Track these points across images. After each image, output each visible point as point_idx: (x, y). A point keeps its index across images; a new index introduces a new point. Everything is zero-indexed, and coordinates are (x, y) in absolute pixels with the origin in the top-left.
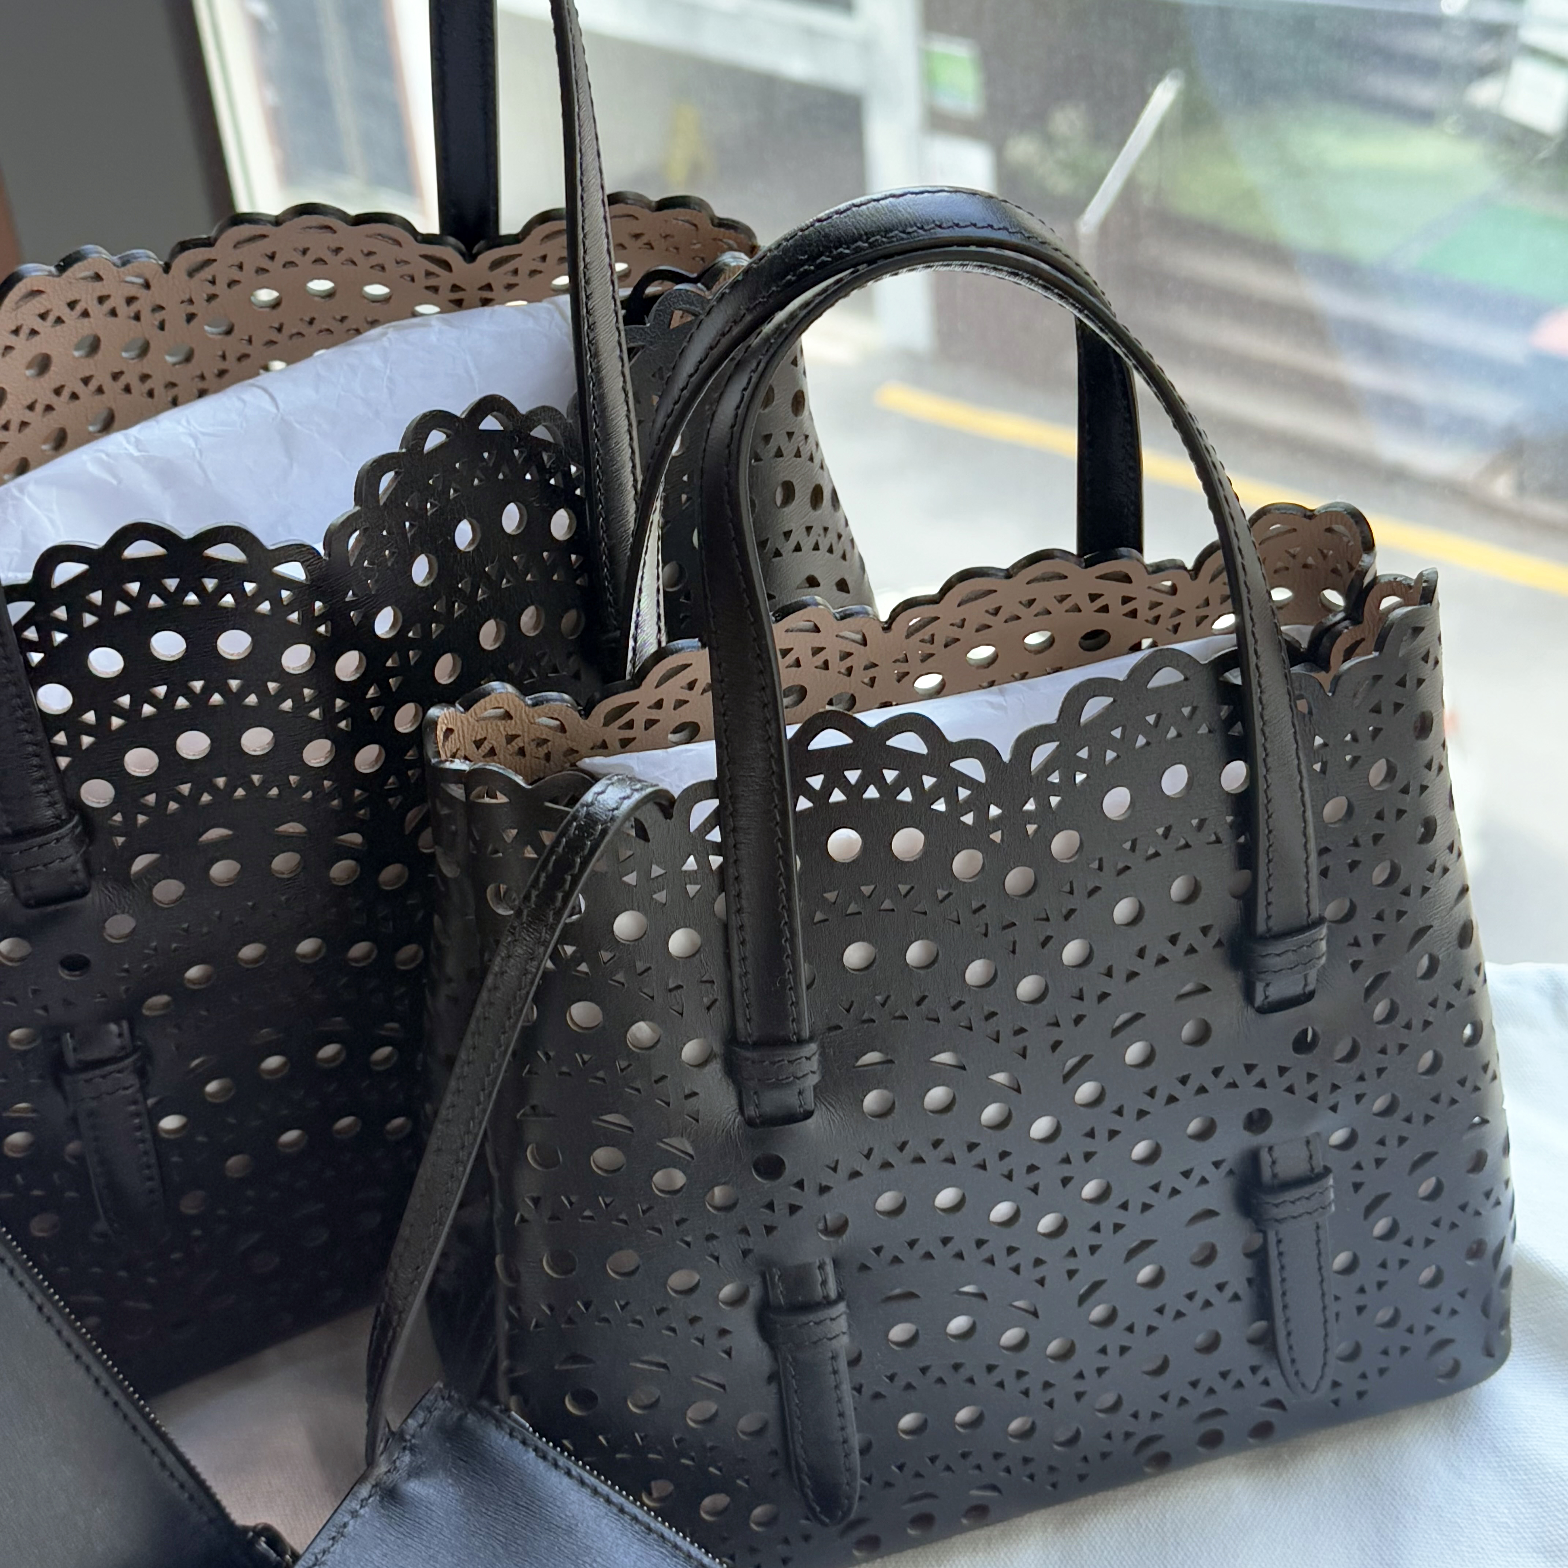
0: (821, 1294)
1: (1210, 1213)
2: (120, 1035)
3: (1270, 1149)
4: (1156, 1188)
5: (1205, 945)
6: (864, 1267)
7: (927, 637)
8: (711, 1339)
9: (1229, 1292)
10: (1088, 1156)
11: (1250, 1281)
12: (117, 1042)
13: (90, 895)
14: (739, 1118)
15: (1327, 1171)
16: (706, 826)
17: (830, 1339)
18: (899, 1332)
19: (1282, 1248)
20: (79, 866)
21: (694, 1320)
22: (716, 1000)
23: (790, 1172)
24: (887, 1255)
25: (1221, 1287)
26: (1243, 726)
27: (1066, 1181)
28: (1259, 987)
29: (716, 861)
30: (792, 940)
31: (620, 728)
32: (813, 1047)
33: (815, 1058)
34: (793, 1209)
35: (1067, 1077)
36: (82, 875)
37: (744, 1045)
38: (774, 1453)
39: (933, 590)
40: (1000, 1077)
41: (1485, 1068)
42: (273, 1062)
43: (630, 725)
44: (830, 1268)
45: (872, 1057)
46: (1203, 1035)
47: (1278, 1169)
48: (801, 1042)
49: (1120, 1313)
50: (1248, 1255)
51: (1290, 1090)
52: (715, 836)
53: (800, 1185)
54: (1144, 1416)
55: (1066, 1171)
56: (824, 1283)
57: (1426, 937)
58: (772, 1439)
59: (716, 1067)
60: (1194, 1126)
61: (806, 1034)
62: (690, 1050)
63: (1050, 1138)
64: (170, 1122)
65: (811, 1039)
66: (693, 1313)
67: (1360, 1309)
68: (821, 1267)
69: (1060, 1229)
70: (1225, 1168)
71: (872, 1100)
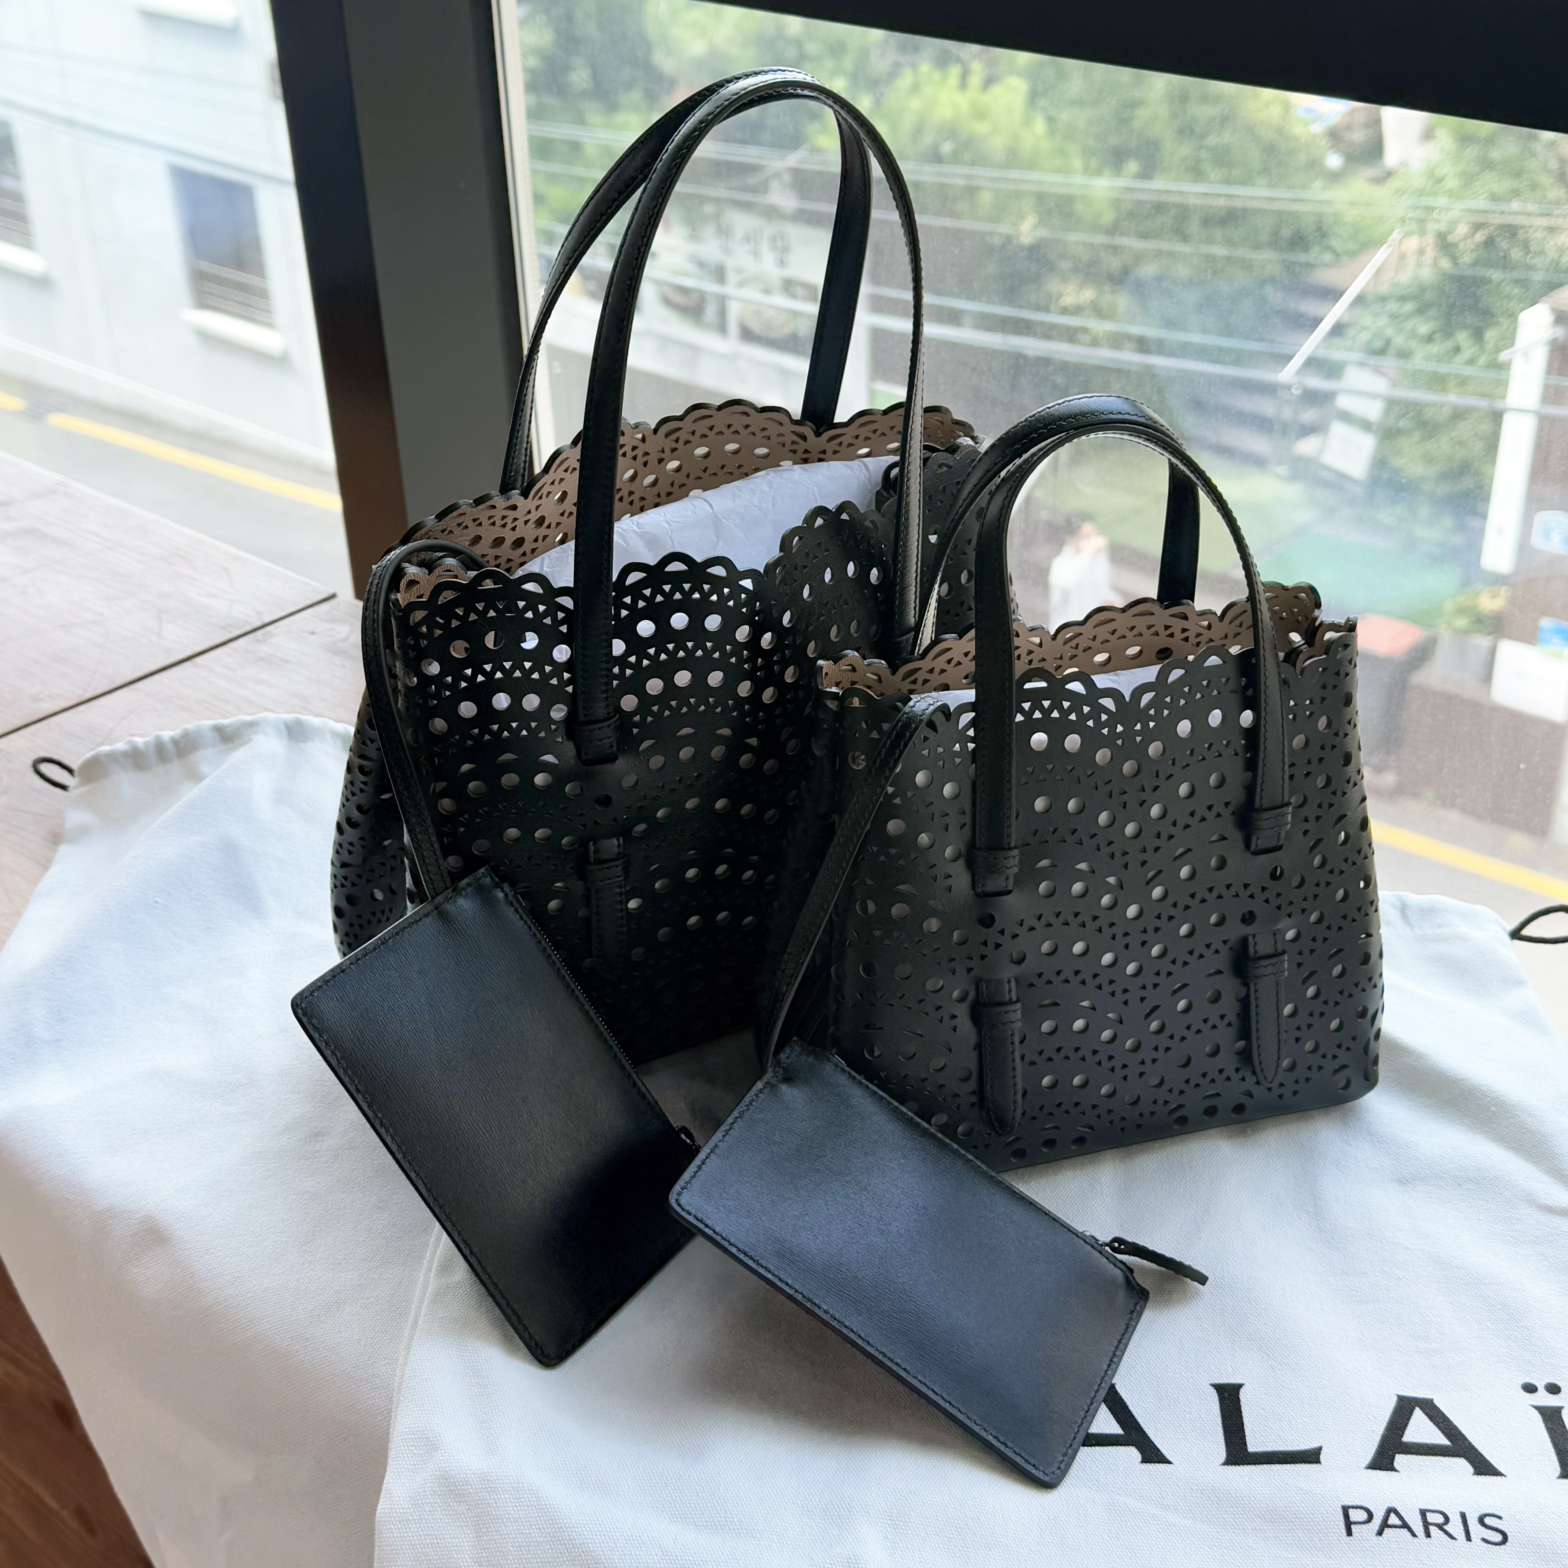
0: (1008, 998)
1: (1219, 972)
2: (619, 846)
3: (1254, 936)
4: (1191, 953)
5: (1226, 813)
6: (1032, 985)
7: (1074, 646)
8: (946, 1019)
9: (1226, 1021)
10: (1157, 930)
11: (1238, 1015)
12: (617, 850)
13: (617, 762)
14: (972, 892)
15: (1284, 952)
16: (967, 727)
17: (1012, 1022)
18: (1046, 1026)
19: (1258, 995)
20: (614, 744)
21: (938, 1008)
22: (965, 824)
23: (998, 926)
24: (1044, 978)
25: (1222, 1017)
26: (1254, 691)
27: (1144, 943)
28: (1254, 839)
29: (971, 746)
30: (1009, 790)
31: (910, 683)
32: (1016, 852)
33: (1017, 858)
34: (998, 946)
35: (1148, 883)
36: (615, 749)
37: (980, 849)
38: (973, 1093)
39: (1081, 618)
40: (1111, 880)
41: (1372, 903)
42: (691, 873)
43: (914, 682)
44: (1013, 983)
45: (1044, 863)
46: (1222, 864)
47: (1258, 948)
48: (1010, 849)
49: (1167, 1026)
50: (1238, 1000)
51: (1267, 901)
52: (971, 733)
53: (1002, 932)
54: (1176, 1092)
55: (1144, 937)
56: (1010, 991)
57: (1343, 821)
58: (972, 1085)
59: (961, 863)
60: (1213, 919)
61: (1012, 845)
62: (949, 852)
63: (1136, 918)
64: (633, 904)
65: (1016, 847)
66: (939, 1004)
67: (1297, 1040)
68: (1009, 982)
69: (1138, 973)
70: (1229, 945)
71: (1043, 887)
